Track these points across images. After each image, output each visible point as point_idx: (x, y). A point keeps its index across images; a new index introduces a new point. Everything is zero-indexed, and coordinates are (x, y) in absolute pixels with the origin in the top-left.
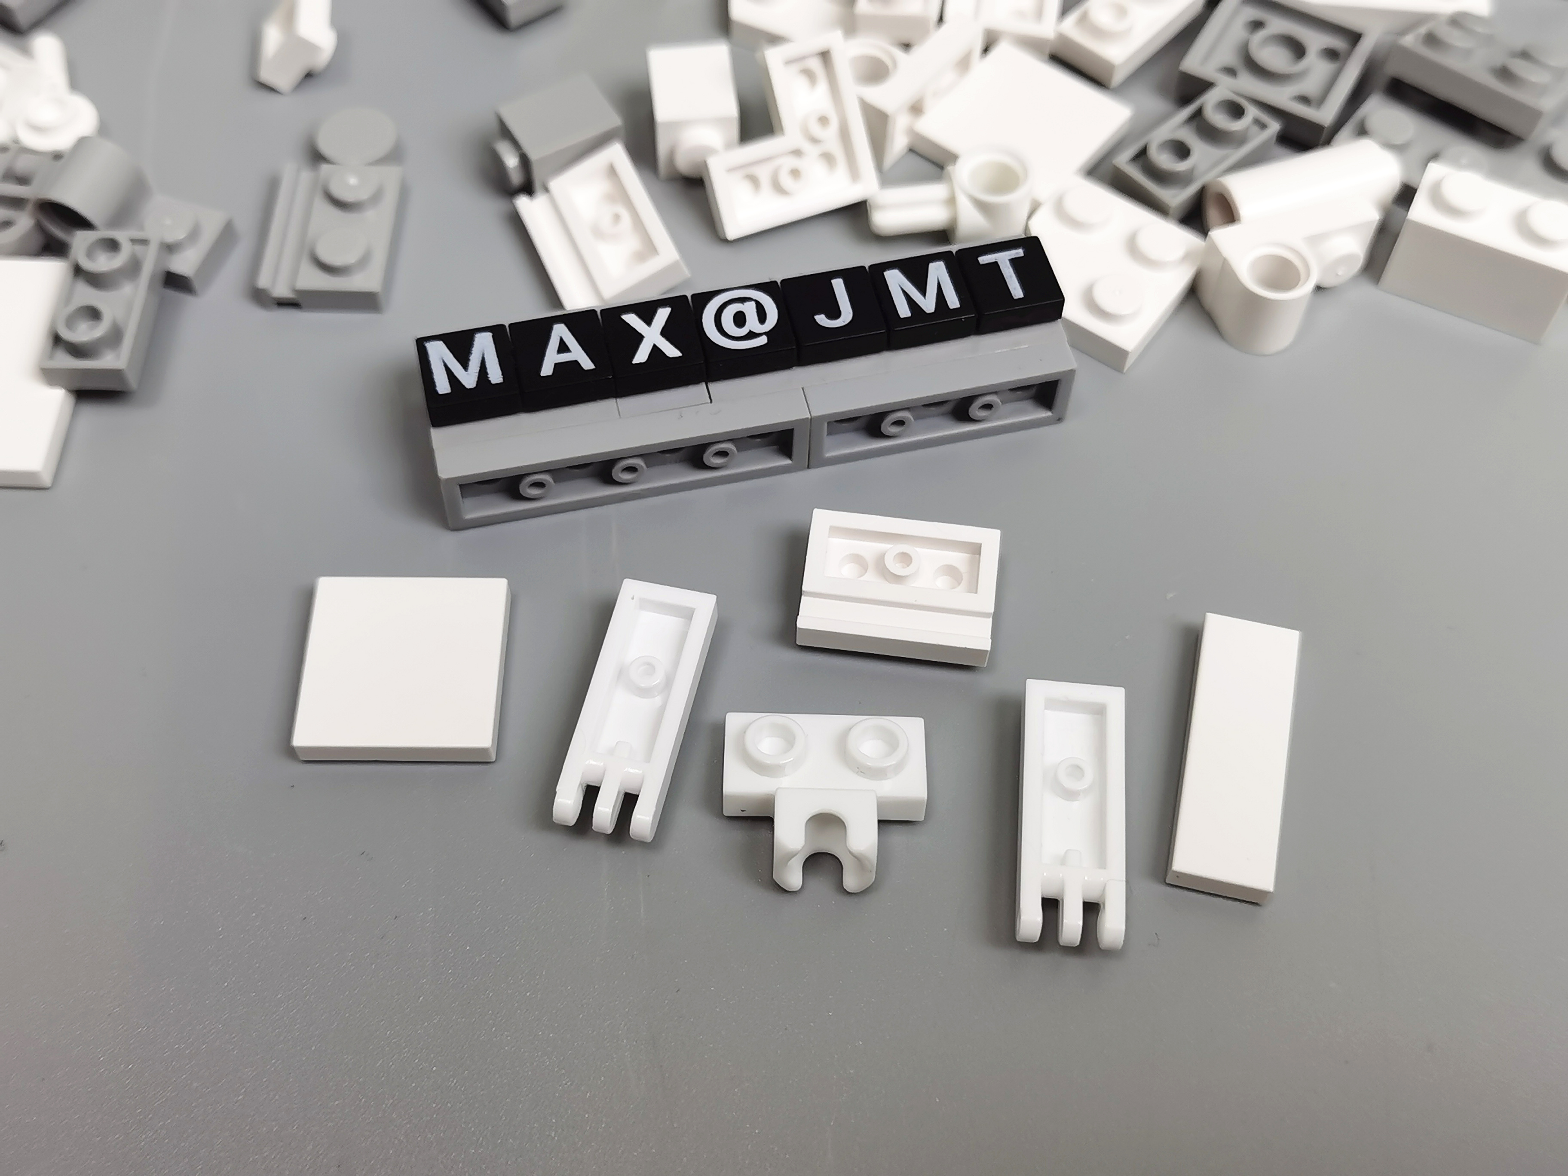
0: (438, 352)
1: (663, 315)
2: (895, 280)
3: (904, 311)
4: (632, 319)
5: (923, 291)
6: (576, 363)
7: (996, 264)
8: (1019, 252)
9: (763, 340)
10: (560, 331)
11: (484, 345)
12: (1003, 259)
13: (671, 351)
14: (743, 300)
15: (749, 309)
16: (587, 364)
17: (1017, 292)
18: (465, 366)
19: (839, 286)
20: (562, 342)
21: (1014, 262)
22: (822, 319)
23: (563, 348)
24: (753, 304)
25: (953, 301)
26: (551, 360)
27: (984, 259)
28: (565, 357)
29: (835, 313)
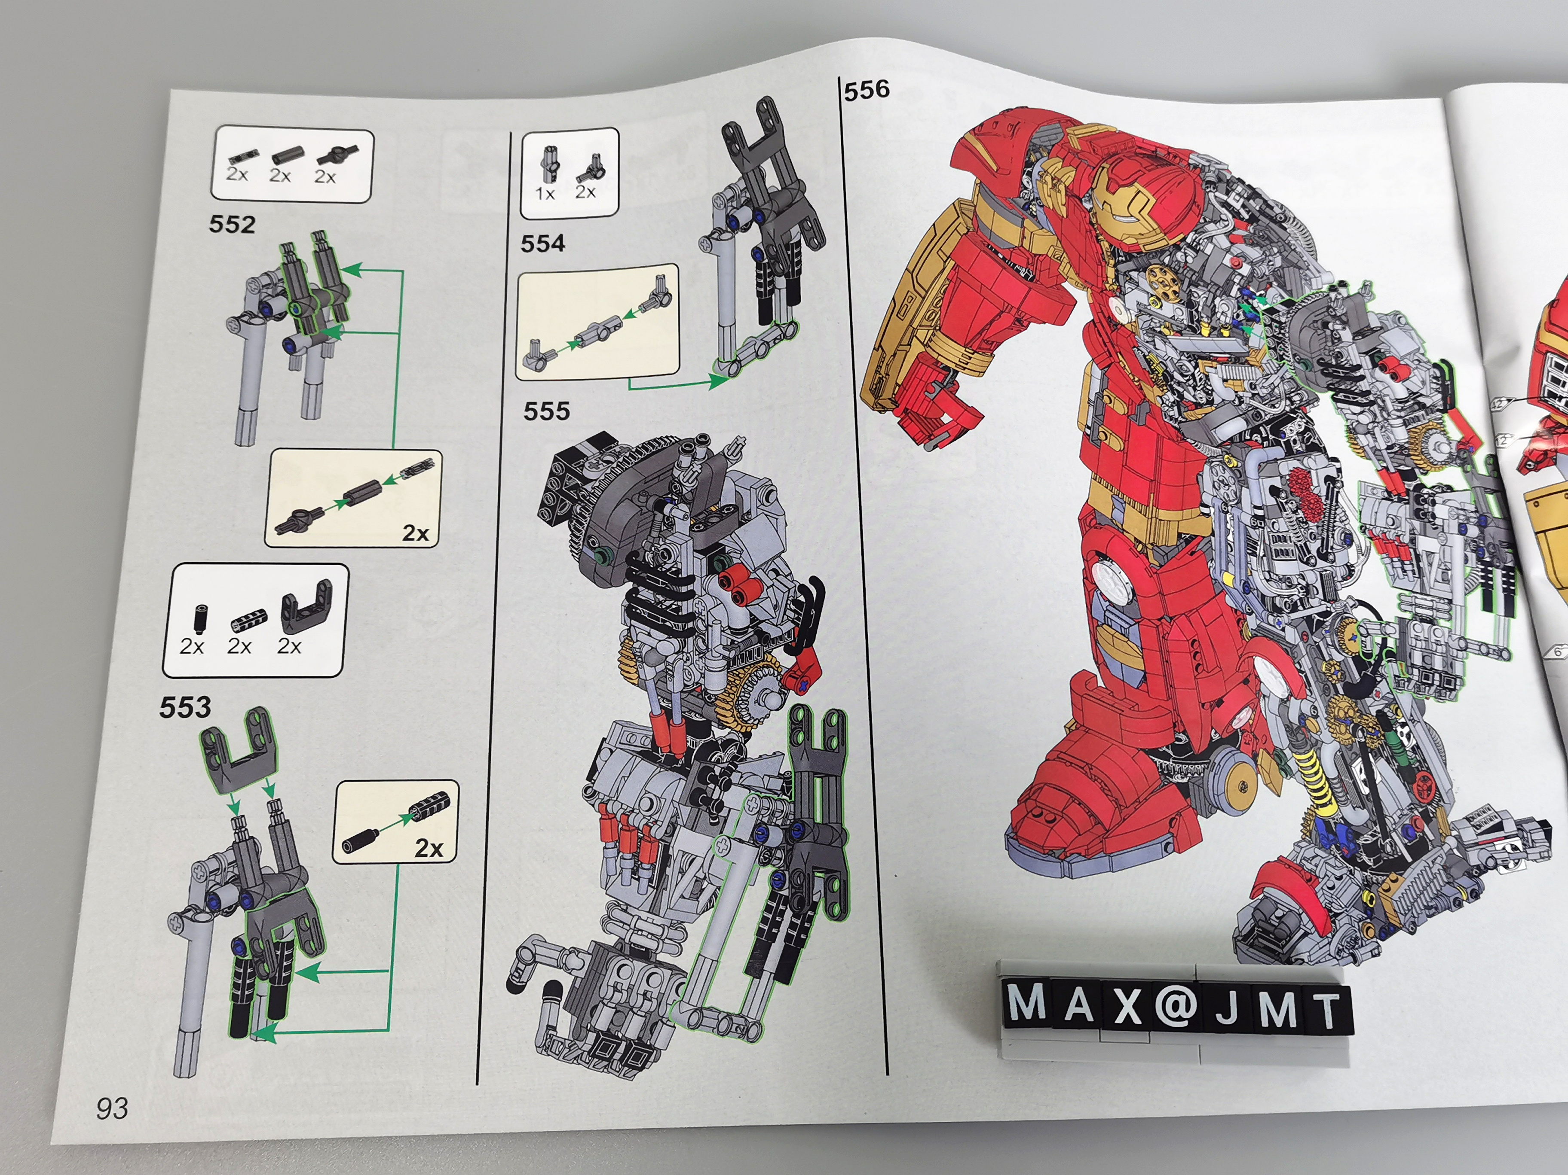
0: (1013, 989)
1: (1136, 993)
2: (1264, 998)
3: (1265, 1023)
4: (1119, 992)
5: (1278, 1012)
6: (1083, 1015)
7: (1321, 1002)
8: (1337, 997)
9: (1185, 1024)
10: (1079, 992)
11: (1038, 989)
12: (1327, 999)
13: (1137, 1020)
14: (1180, 993)
15: (1182, 999)
16: (1090, 1018)
17: (1329, 1025)
18: (1027, 1005)
19: (1233, 994)
20: (1079, 999)
21: (1331, 1001)
22: (1219, 1017)
23: (1079, 1004)
24: (1185, 997)
25: (1293, 1023)
26: (1072, 1010)
27: (1317, 997)
28: (1079, 1010)
29: (1227, 1016)
